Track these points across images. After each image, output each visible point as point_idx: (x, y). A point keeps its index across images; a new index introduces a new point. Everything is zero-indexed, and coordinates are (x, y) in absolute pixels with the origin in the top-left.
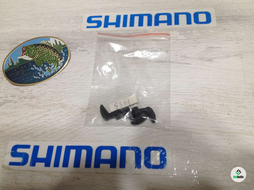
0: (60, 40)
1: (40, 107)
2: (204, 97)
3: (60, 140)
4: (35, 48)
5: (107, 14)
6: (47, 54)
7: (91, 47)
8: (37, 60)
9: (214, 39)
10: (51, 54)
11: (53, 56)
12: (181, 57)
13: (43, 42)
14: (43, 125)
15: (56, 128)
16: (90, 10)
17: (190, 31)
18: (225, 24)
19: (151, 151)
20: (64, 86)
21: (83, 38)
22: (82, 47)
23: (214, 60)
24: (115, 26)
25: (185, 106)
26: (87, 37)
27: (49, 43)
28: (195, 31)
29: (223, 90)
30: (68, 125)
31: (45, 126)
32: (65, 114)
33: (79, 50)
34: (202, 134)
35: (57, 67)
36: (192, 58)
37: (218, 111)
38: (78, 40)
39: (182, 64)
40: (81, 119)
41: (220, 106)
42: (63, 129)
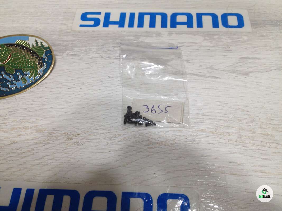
0: (43, 40)
1: (6, 131)
2: (241, 122)
3: (31, 180)
4: (7, 49)
5: (108, 11)
6: (22, 58)
7: (84, 51)
8: (7, 65)
9: (249, 48)
10: (28, 59)
11: (31, 61)
12: (207, 68)
13: (19, 42)
14: (9, 157)
15: (27, 162)
16: (85, 4)
17: (218, 36)
18: (262, 30)
19: (168, 200)
20: (43, 102)
21: (74, 39)
22: (72, 51)
23: (252, 74)
24: (118, 25)
25: (215, 134)
26: (80, 38)
27: (26, 43)
28: (224, 36)
29: (266, 114)
30: (44, 157)
31: (11, 158)
32: (41, 141)
33: (68, 55)
34: (241, 175)
35: (35, 76)
36: (222, 70)
37: (261, 143)
38: (67, 41)
39: (209, 77)
40: (65, 149)
41: (263, 136)
42: (38, 163)
